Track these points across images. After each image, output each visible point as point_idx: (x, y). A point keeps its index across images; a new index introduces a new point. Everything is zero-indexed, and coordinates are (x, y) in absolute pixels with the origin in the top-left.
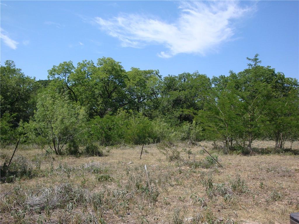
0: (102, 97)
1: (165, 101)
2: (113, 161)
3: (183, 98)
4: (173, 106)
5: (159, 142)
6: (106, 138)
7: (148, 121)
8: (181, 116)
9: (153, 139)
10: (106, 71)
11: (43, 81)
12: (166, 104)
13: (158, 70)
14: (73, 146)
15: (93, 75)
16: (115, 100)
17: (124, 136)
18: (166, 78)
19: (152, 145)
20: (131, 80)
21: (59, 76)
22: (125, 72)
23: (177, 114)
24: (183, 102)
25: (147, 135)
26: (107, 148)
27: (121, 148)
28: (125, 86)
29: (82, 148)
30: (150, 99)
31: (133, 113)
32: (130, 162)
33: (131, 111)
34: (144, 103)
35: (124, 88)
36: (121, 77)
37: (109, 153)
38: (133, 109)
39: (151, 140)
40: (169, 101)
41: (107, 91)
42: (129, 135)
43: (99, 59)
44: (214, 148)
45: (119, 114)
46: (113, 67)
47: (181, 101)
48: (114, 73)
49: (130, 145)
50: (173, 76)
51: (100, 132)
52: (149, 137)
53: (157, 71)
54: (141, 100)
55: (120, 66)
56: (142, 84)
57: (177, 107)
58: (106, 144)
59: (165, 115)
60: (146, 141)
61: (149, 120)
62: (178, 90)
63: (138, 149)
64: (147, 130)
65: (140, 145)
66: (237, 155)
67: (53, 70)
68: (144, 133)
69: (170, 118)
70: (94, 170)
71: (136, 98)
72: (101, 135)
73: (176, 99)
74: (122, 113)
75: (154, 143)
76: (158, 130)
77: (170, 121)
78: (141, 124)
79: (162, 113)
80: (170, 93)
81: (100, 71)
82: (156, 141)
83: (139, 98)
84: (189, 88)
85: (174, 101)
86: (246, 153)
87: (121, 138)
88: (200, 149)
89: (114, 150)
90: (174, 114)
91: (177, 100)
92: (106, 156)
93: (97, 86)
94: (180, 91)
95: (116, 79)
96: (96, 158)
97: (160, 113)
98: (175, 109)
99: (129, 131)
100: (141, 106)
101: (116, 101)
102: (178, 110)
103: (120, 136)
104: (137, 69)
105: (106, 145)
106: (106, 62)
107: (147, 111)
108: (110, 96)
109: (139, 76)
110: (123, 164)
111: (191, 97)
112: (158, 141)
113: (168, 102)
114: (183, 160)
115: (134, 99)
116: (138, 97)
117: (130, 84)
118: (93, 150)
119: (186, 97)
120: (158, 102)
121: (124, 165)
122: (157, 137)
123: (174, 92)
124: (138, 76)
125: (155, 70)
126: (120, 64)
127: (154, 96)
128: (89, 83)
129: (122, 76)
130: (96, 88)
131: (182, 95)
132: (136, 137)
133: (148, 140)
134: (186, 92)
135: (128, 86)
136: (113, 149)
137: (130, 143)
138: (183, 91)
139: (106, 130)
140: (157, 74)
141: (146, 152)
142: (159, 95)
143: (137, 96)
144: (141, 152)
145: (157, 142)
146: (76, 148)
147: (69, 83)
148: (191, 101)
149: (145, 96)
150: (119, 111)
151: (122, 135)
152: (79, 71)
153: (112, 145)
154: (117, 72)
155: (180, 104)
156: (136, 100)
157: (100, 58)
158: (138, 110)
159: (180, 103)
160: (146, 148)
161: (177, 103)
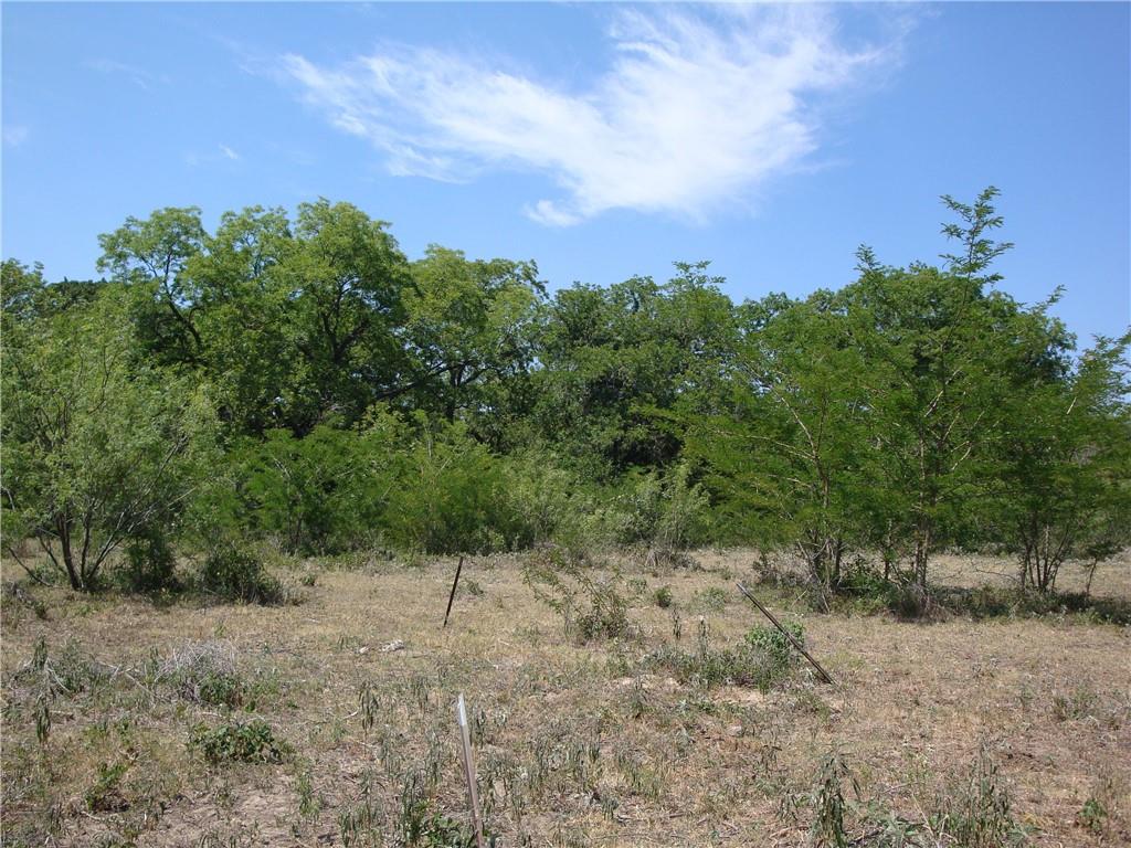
0: (309, 357)
1: (559, 385)
2: (320, 630)
3: (628, 373)
4: (589, 406)
5: (531, 546)
6: (309, 519)
7: (487, 459)
8: (617, 443)
9: (504, 532)
10: (328, 252)
11: (76, 283)
12: (559, 395)
13: (533, 262)
14: (151, 555)
15: (277, 267)
16: (360, 371)
17: (388, 515)
18: (564, 296)
19: (497, 557)
20: (429, 296)
21: (142, 263)
22: (405, 264)
23: (605, 435)
24: (627, 390)
25: (481, 515)
26: (309, 566)
27: (370, 566)
28: (400, 318)
29: (186, 564)
30: (500, 376)
31: (426, 422)
32: (398, 641)
33: (420, 414)
34: (474, 389)
35: (397, 326)
36: (389, 280)
37: (311, 590)
38: (429, 410)
39: (498, 539)
40: (571, 385)
41: (332, 336)
42: (406, 512)
43: (306, 205)
44: (763, 581)
45: (370, 424)
46: (361, 240)
47: (619, 384)
48: (359, 262)
49: (408, 556)
50: (591, 288)
51: (285, 495)
52: (492, 522)
53: (530, 265)
54: (463, 380)
55: (385, 238)
56: (471, 312)
57: (605, 411)
58: (308, 547)
59: (553, 438)
60: (476, 540)
61: (493, 455)
62: (611, 345)
63: (440, 572)
64: (482, 497)
65: (449, 554)
66: (870, 615)
67: (119, 236)
68: (469, 507)
69: (574, 453)
70: (204, 685)
71: (444, 370)
72: (291, 508)
73: (601, 377)
74: (384, 421)
75: (508, 548)
76: (527, 496)
77: (574, 465)
78: (460, 471)
79: (542, 430)
80: (580, 353)
81: (305, 254)
82: (515, 544)
83: (457, 370)
84: (651, 338)
85: (592, 384)
86: (908, 610)
87: (371, 526)
88: (703, 583)
89: (338, 576)
90: (589, 435)
91: (605, 382)
92: (296, 603)
93: (292, 315)
94: (616, 348)
95: (367, 288)
96: (245, 610)
97: (535, 432)
98: (597, 417)
99: (407, 495)
100: (462, 402)
101: (365, 378)
102: (607, 421)
103: (372, 517)
104: (455, 253)
105: (309, 553)
106: (332, 217)
107: (485, 424)
108: (340, 356)
109: (461, 280)
110: (362, 650)
111: (662, 371)
112: (527, 542)
113: (570, 390)
114: (641, 641)
115: (434, 371)
116: (452, 364)
117: (420, 311)
118: (234, 575)
119: (639, 370)
120: (531, 387)
121: (365, 654)
122: (521, 525)
123: (595, 350)
124: (456, 281)
125: (521, 263)
126: (384, 230)
127: (516, 364)
128: (258, 298)
129: (394, 276)
130: (288, 321)
131: (625, 363)
132: (438, 524)
133: (486, 536)
134: (643, 353)
135: (415, 317)
136: (333, 570)
137: (407, 544)
138: (631, 349)
139: (312, 489)
140: (531, 279)
141: (475, 590)
142: (536, 359)
143: (449, 359)
144: (451, 588)
145: (521, 548)
146: (164, 562)
147: (180, 293)
148: (659, 387)
149: (479, 363)
150: (374, 413)
151: (379, 514)
152: (222, 248)
153: (333, 552)
154: (373, 259)
155: (616, 400)
156: (445, 377)
157: (308, 202)
158: (450, 416)
159: (617, 393)
160: (475, 570)
161: (604, 393)
